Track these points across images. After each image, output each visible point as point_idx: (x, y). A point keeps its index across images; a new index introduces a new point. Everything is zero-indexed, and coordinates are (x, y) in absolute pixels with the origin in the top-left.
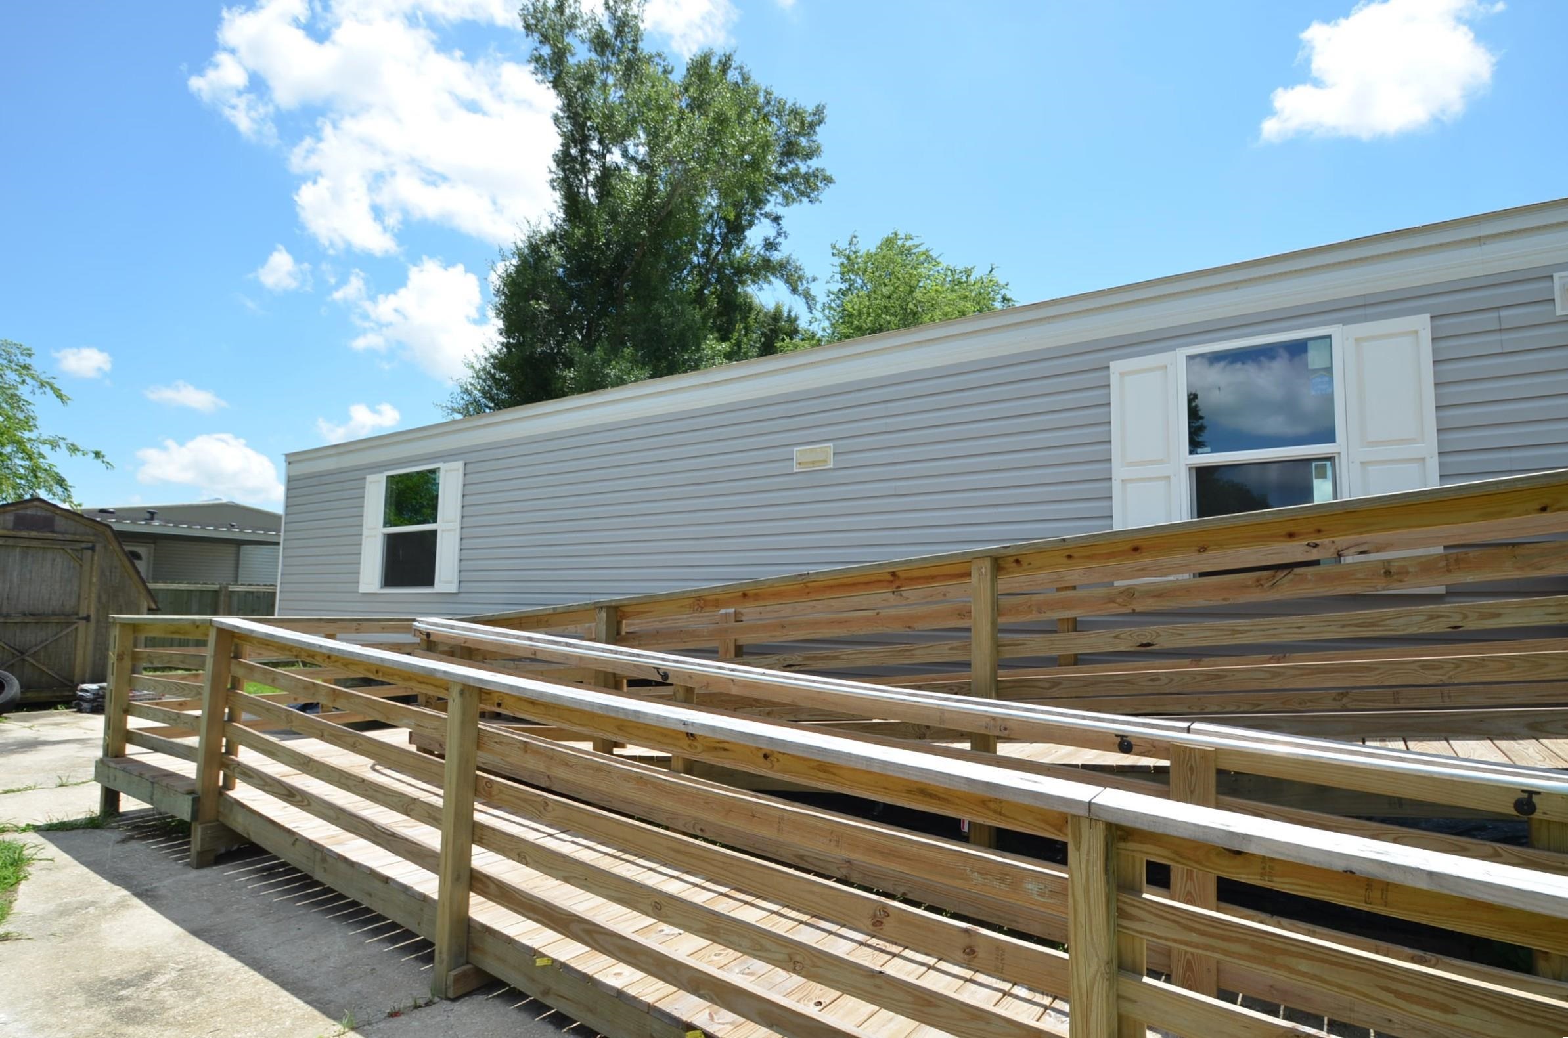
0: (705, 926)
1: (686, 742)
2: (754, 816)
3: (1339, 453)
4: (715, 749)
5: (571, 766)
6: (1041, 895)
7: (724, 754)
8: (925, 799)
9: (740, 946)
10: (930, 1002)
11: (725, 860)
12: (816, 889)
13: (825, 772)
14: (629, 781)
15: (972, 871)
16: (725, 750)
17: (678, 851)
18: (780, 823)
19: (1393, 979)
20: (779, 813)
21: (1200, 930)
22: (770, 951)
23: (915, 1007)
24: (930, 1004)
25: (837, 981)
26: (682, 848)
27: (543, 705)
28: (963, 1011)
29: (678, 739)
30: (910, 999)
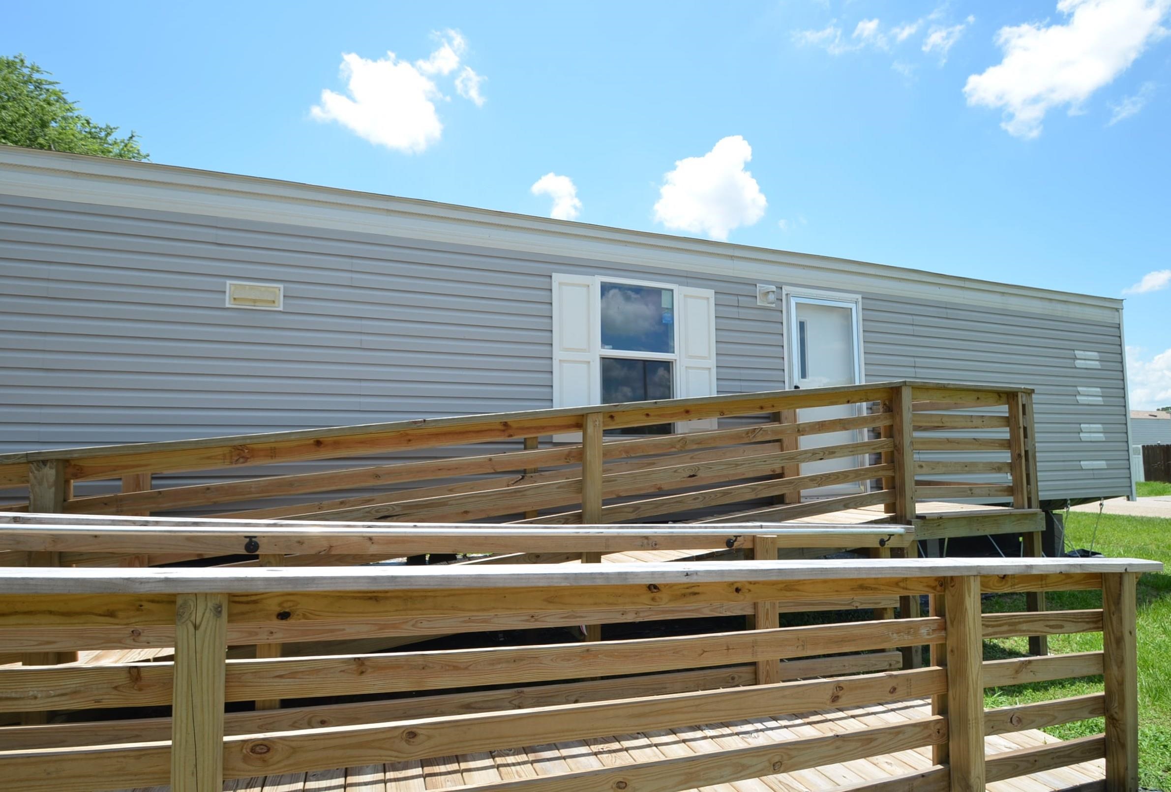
0: (683, 777)
1: (646, 597)
2: (728, 649)
3: (675, 360)
4: (684, 595)
5: (466, 668)
6: (928, 634)
7: (693, 598)
8: (864, 592)
9: (722, 777)
10: (870, 739)
11: (697, 702)
12: (787, 693)
13: (791, 590)
14: (569, 660)
15: (893, 634)
16: (695, 594)
17: (640, 716)
18: (753, 647)
19: (1048, 620)
20: (752, 638)
21: (992, 625)
22: (751, 766)
23: (864, 747)
24: (871, 740)
25: (807, 762)
26: (647, 709)
27: (397, 597)
28: (890, 733)
29: (638, 595)
30: (859, 744)
